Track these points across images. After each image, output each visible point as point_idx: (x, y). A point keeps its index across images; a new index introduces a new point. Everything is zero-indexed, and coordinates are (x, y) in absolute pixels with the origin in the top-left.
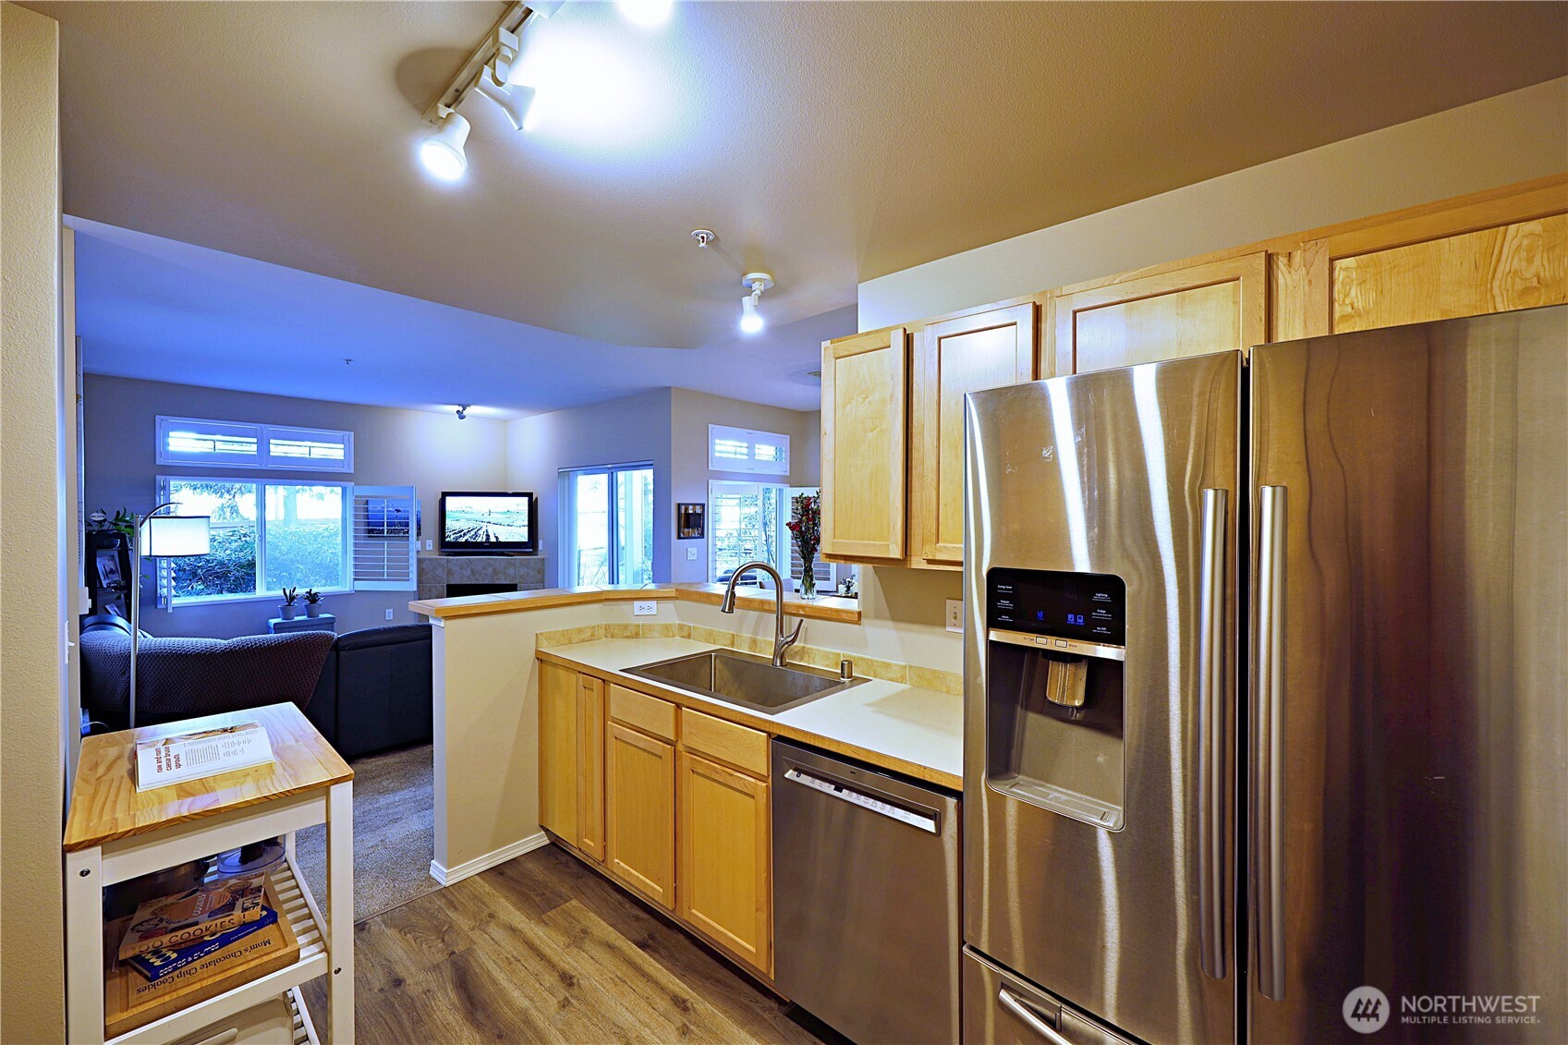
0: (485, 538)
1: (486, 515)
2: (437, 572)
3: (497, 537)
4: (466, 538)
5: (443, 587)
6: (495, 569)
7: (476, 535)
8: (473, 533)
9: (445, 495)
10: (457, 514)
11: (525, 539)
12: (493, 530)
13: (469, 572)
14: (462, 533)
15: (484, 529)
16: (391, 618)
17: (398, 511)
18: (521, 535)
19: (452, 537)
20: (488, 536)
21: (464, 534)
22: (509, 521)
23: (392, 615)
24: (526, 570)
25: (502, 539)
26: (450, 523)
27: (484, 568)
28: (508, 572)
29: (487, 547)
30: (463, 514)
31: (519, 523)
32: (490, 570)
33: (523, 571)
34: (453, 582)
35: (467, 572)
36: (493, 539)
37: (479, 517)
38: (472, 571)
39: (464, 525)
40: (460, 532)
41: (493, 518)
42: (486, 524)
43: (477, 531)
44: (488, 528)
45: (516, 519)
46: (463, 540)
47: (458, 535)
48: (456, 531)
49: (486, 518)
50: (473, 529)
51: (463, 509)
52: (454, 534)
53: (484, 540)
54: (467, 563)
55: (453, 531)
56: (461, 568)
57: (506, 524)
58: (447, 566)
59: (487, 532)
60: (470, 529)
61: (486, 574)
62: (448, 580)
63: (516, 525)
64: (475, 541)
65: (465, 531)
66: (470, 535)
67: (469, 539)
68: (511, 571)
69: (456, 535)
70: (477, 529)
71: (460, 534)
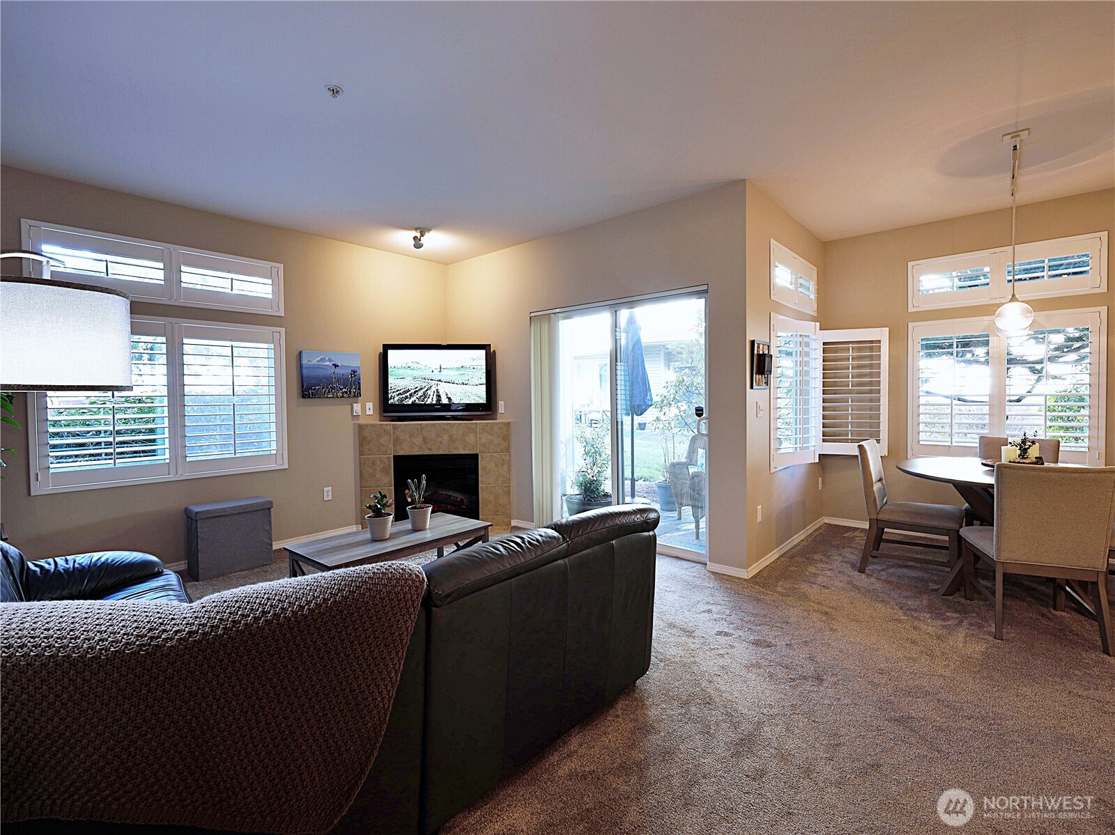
0: (435, 399)
1: (436, 372)
2: (382, 441)
3: (449, 399)
4: (412, 399)
5: (389, 458)
6: (451, 436)
7: (425, 395)
8: (420, 393)
9: (387, 347)
10: (401, 371)
11: (483, 400)
12: (444, 389)
13: (420, 439)
14: (408, 394)
15: (434, 389)
16: (330, 498)
17: (336, 366)
18: (478, 395)
19: (396, 398)
20: (439, 396)
21: (411, 395)
22: (463, 379)
23: (330, 494)
24: (489, 437)
25: (455, 400)
26: (392, 381)
27: (438, 436)
28: (467, 439)
29: (436, 410)
30: (409, 371)
31: (475, 381)
32: (446, 437)
33: (485, 438)
34: (401, 453)
35: (418, 440)
36: (445, 401)
37: (428, 374)
38: (424, 439)
39: (409, 384)
40: (406, 392)
41: (445, 375)
42: (436, 382)
43: (426, 391)
44: (439, 388)
45: (471, 376)
46: (410, 402)
47: (404, 396)
48: (401, 392)
49: (437, 376)
50: (421, 389)
51: (408, 365)
52: (398, 395)
53: (434, 402)
54: (418, 430)
55: (398, 391)
56: (411, 436)
57: (461, 382)
58: (394, 433)
59: (438, 392)
60: (417, 389)
61: (441, 443)
62: (395, 451)
63: (472, 384)
64: (423, 403)
65: (413, 391)
66: (417, 396)
67: (417, 401)
68: (471, 438)
69: (401, 396)
70: (426, 388)
71: (406, 395)
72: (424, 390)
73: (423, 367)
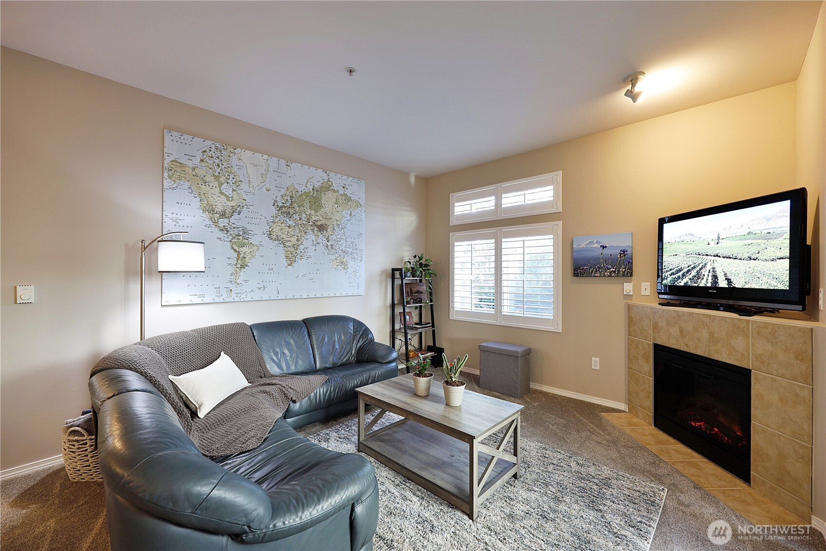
0: (710, 278)
1: (713, 244)
2: (644, 324)
3: (729, 281)
4: (685, 280)
5: (649, 345)
6: (711, 334)
7: (698, 276)
8: (694, 273)
9: (662, 222)
10: (677, 247)
11: (782, 284)
12: (722, 268)
14: (680, 274)
15: (709, 267)
16: (598, 368)
17: (604, 247)
18: (774, 275)
19: (670, 278)
20: (715, 277)
21: (683, 275)
22: (752, 251)
24: (768, 346)
25: (738, 284)
26: (669, 261)
27: (696, 329)
29: (712, 296)
30: (683, 246)
31: (771, 253)
32: (705, 334)
33: (762, 346)
34: (660, 342)
35: (675, 331)
36: (723, 284)
37: (704, 249)
38: (681, 331)
39: (684, 263)
40: (680, 270)
41: (724, 248)
42: (713, 258)
43: (700, 269)
44: (716, 265)
45: (763, 246)
46: (682, 284)
47: (676, 276)
48: (674, 271)
49: (714, 249)
50: (694, 268)
51: (682, 239)
52: (671, 275)
53: (709, 285)
54: (674, 318)
55: (671, 270)
56: (668, 324)
57: (746, 256)
58: (653, 317)
59: (714, 271)
60: (690, 268)
61: (699, 340)
62: (654, 338)
63: (764, 258)
64: (696, 285)
65: (685, 270)
66: (690, 277)
67: (689, 283)
68: (739, 343)
69: (674, 276)
70: (700, 267)
71: (679, 274)
72: (698, 269)
73: (698, 239)
